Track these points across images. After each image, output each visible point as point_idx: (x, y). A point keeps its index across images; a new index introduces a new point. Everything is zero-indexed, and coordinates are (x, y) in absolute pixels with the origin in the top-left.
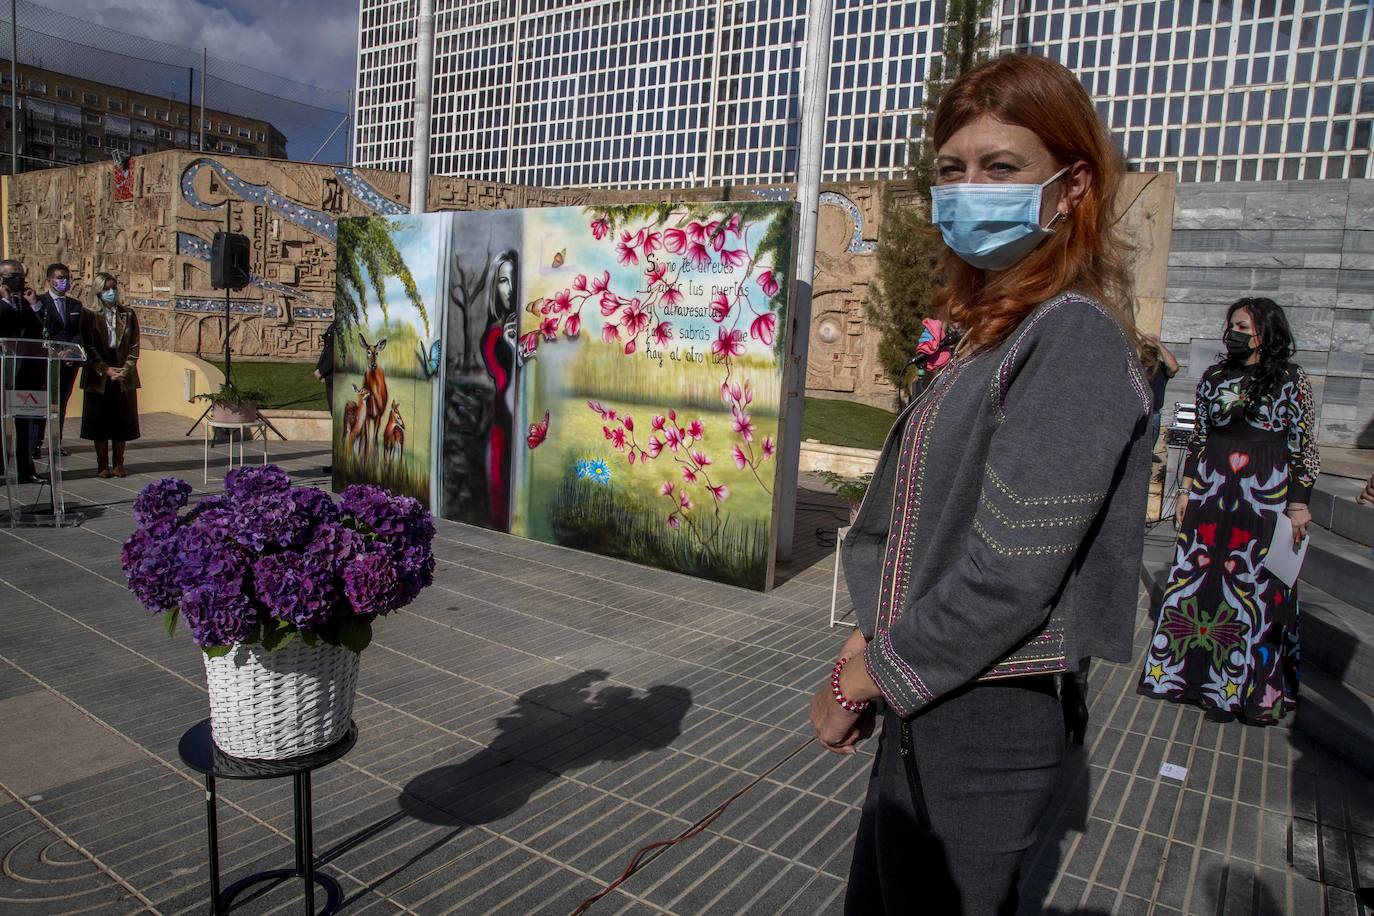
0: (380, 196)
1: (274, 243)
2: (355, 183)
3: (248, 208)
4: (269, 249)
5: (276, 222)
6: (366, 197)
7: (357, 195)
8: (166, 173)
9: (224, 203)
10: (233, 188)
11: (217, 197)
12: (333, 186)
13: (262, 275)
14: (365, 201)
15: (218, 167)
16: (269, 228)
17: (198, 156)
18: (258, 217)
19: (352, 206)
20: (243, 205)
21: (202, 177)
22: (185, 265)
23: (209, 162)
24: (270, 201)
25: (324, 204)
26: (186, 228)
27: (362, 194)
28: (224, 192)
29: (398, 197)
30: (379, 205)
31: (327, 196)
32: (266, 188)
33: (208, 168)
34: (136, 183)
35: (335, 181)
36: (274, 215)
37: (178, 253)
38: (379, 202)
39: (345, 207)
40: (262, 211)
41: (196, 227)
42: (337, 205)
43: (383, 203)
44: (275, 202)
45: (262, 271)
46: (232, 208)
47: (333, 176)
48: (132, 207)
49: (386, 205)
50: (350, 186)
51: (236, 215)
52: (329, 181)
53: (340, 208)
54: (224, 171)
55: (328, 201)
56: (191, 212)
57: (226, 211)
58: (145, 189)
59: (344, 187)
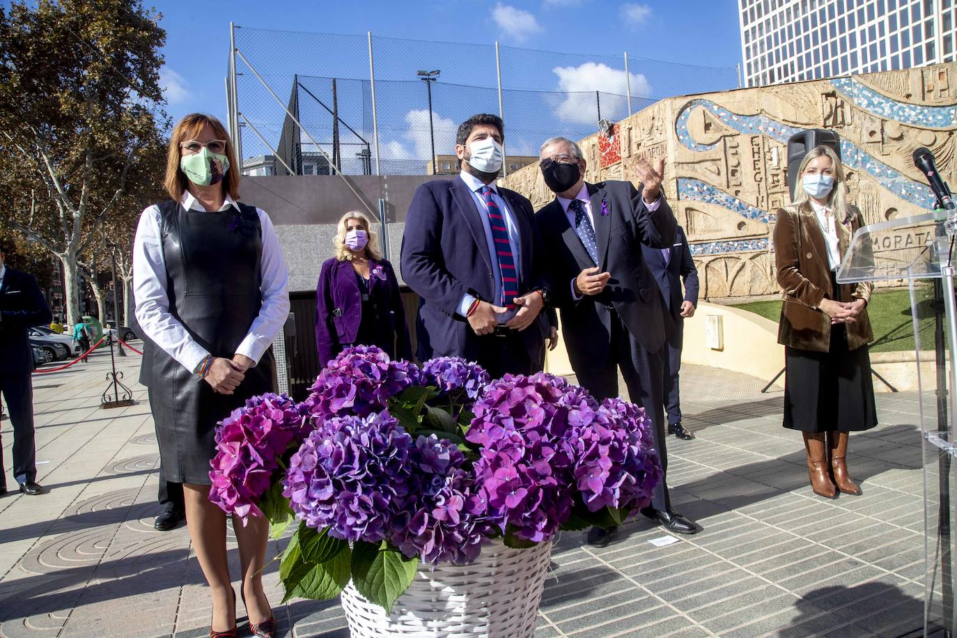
0: (887, 99)
1: (775, 172)
2: (855, 91)
3: (744, 141)
4: (770, 180)
5: (774, 150)
6: (870, 104)
7: (860, 104)
8: (657, 123)
9: (719, 140)
10: (728, 123)
11: (712, 136)
12: (832, 100)
13: (765, 208)
14: (870, 109)
15: (709, 105)
16: (767, 157)
17: (690, 99)
18: (756, 150)
19: (856, 118)
20: (738, 139)
21: (695, 118)
22: (687, 209)
23: (701, 102)
24: (766, 129)
25: (825, 120)
26: (686, 172)
27: (866, 102)
28: (719, 129)
29: (908, 96)
30: (887, 111)
31: (827, 111)
32: (761, 117)
33: (700, 109)
34: (624, 144)
35: (833, 95)
36: (772, 143)
37: (679, 199)
38: (887, 107)
39: (848, 120)
40: (759, 141)
41: (694, 170)
42: (840, 119)
43: (891, 107)
44: (771, 129)
45: (764, 204)
46: (728, 145)
47: (830, 90)
48: (622, 168)
49: (895, 108)
50: (851, 96)
51: (734, 151)
52: (828, 95)
53: (843, 122)
54: (715, 108)
55: (829, 117)
56: (689, 155)
57: (723, 148)
58: (634, 147)
59: (845, 98)
